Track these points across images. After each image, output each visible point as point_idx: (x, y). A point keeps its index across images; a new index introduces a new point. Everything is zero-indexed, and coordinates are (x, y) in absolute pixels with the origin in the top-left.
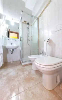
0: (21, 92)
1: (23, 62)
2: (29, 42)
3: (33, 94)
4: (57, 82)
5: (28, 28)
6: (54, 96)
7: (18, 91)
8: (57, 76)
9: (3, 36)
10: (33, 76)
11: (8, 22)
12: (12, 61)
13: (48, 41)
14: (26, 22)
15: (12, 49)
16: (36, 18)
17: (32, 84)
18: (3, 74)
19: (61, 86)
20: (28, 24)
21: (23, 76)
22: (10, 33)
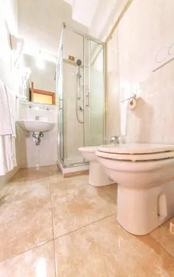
0: (58, 235)
1: (65, 167)
2: (81, 114)
3: (90, 243)
4: (159, 215)
5: (79, 76)
6: (152, 250)
7: (51, 232)
8: (159, 198)
9: (17, 98)
10: (91, 201)
11: (29, 60)
12: (37, 165)
13: (131, 103)
14: (73, 59)
15: (38, 133)
16: (99, 44)
17: (89, 219)
18: (16, 192)
19: (171, 224)
20: (79, 63)
21: (64, 199)
22: (34, 94)
